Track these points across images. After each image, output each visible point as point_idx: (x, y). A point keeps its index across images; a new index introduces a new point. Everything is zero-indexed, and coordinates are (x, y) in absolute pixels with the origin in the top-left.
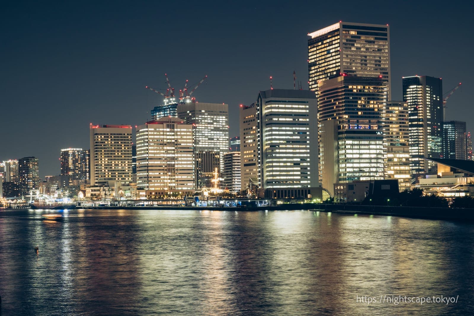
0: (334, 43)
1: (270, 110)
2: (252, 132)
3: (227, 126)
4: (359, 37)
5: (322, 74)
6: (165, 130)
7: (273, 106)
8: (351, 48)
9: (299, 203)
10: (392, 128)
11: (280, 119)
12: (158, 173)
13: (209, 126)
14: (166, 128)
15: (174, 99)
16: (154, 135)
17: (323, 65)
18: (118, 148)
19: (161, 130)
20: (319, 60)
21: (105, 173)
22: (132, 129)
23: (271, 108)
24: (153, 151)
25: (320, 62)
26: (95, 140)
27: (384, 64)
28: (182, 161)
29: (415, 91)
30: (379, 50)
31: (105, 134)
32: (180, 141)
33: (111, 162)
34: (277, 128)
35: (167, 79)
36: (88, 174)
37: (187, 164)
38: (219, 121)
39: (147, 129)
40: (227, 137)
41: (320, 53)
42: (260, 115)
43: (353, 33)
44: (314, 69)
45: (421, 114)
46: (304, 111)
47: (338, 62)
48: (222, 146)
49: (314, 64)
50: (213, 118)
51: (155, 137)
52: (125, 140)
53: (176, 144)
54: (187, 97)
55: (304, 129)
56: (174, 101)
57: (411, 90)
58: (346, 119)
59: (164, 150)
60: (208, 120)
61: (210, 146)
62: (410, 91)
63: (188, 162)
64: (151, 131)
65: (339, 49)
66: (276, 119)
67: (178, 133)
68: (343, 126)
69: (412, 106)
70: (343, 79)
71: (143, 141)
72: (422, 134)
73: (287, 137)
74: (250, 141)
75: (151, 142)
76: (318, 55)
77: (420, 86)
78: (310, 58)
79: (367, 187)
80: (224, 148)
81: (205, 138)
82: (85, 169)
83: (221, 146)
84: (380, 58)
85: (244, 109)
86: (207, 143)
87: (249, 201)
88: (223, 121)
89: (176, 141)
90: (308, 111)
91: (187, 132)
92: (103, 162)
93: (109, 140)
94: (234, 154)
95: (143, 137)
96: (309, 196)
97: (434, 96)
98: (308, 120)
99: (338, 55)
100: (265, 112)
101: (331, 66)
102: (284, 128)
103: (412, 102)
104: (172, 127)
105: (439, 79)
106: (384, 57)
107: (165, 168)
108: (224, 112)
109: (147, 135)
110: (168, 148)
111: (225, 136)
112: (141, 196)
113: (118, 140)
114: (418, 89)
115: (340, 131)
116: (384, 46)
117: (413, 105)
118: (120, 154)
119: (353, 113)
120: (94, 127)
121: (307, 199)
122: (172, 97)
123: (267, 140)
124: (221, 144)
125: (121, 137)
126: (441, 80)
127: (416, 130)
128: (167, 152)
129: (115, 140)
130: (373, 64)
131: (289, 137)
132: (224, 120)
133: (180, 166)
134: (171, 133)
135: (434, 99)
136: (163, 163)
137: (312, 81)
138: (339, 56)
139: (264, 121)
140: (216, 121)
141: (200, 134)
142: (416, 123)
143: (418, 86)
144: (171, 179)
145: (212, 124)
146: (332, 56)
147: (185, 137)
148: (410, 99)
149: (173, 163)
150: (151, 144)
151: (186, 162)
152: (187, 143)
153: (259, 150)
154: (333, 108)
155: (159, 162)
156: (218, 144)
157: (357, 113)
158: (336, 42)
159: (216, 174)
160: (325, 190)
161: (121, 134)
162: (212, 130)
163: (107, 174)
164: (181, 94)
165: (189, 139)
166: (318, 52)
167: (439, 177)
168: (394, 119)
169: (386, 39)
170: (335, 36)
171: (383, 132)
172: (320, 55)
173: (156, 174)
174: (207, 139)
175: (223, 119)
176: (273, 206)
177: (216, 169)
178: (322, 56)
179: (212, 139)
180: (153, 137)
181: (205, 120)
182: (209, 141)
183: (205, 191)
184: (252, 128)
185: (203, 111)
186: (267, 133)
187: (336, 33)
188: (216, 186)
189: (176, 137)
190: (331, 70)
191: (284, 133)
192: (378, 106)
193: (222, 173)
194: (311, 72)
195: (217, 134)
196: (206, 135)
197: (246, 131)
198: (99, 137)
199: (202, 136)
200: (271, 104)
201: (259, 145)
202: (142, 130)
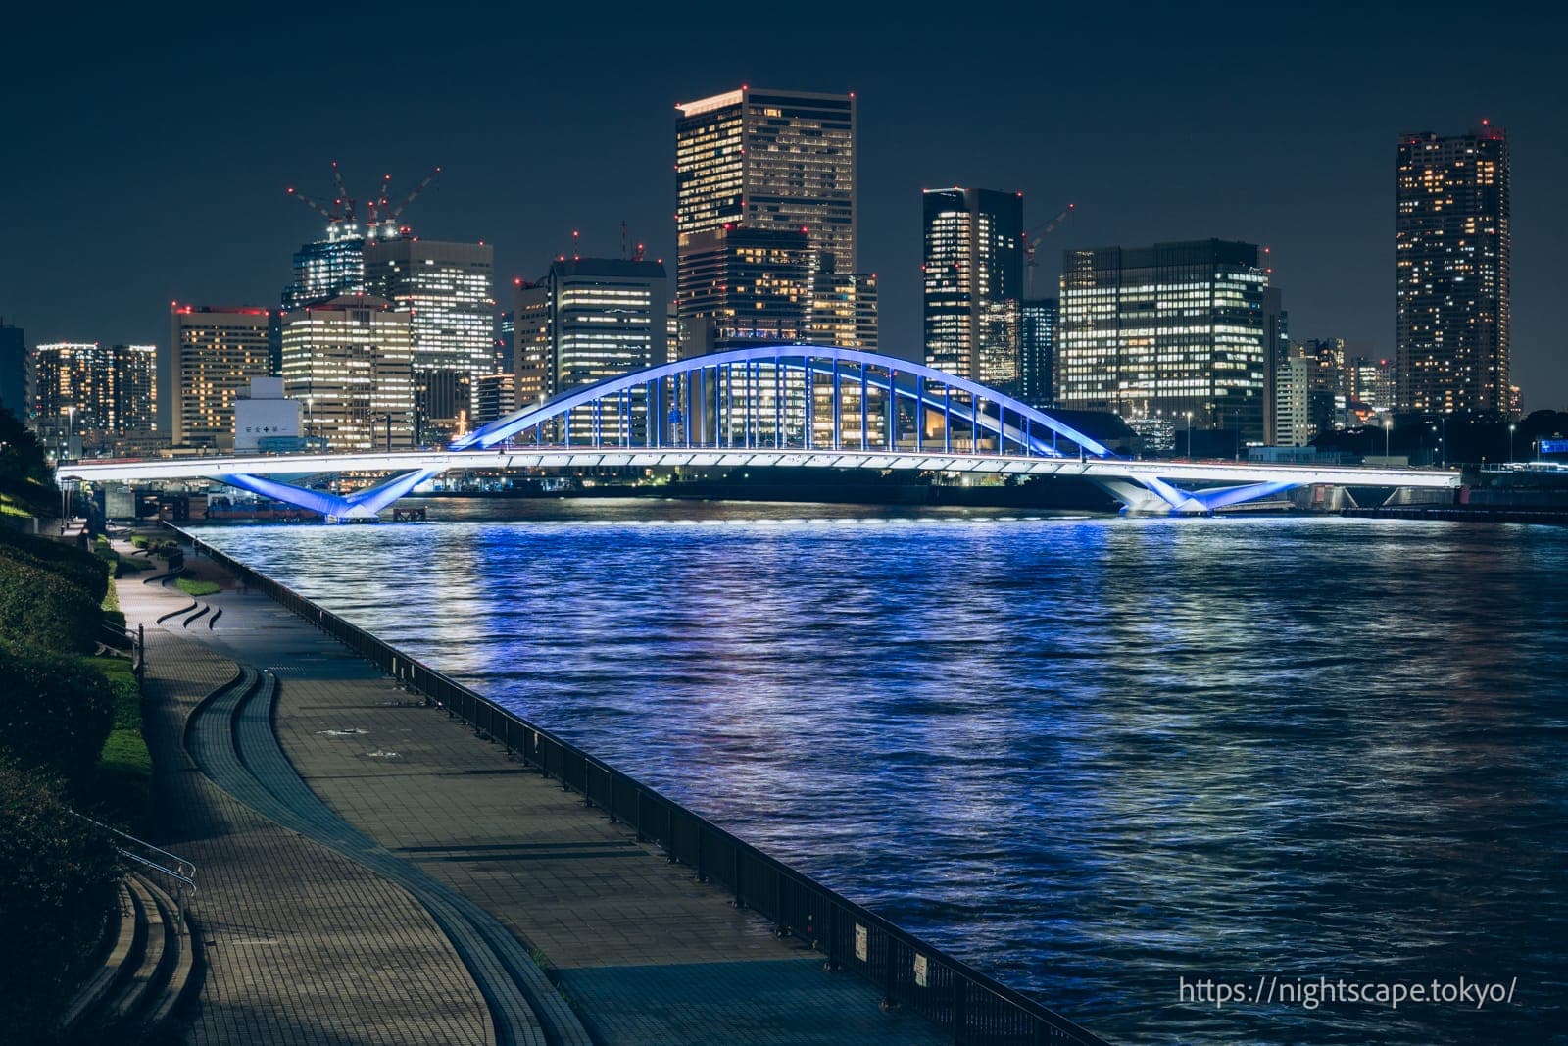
0: (730, 133)
1: (572, 301)
2: (538, 339)
3: (491, 301)
4: (787, 123)
5: (706, 202)
6: (348, 323)
7: (578, 292)
8: (767, 148)
9: (627, 485)
10: (840, 331)
11: (592, 319)
12: (332, 420)
13: (444, 299)
14: (351, 320)
15: (354, 227)
16: (324, 335)
17: (706, 180)
18: (237, 360)
19: (340, 323)
20: (700, 169)
21: (206, 418)
22: (270, 317)
23: (575, 296)
24: (321, 371)
25: (702, 173)
26: (183, 341)
27: (841, 183)
28: (385, 392)
29: (953, 224)
30: (831, 151)
31: (206, 327)
32: (382, 348)
33: (221, 392)
34: (586, 337)
35: (338, 176)
36: (111, 413)
37: (397, 401)
38: (470, 286)
39: (309, 322)
40: (490, 329)
41: (701, 152)
42: (552, 309)
43: (772, 112)
44: (689, 188)
45: (965, 283)
46: (641, 303)
47: (738, 178)
48: (476, 350)
49: (689, 176)
50: (455, 279)
51: (327, 339)
52: (252, 341)
53: (374, 356)
54: (388, 221)
55: (641, 338)
56: (354, 232)
57: (944, 222)
58: (730, 317)
59: (346, 368)
60: (441, 284)
61: (446, 350)
62: (941, 225)
63: (400, 397)
64: (318, 326)
65: (740, 147)
66: (585, 319)
67: (379, 332)
68: (724, 331)
69: (944, 263)
70: (725, 236)
71: (298, 348)
72: (966, 331)
73: (605, 355)
74: (534, 357)
75: (318, 351)
76: (697, 157)
77: (965, 215)
78: (680, 161)
80: (483, 356)
81: (433, 329)
82: (105, 399)
83: (473, 350)
84: (834, 169)
85: (523, 289)
86: (439, 343)
87: (528, 480)
88: (479, 287)
89: (373, 348)
90: (648, 303)
91: (396, 328)
92: (202, 392)
93: (217, 340)
94: (503, 379)
95: (299, 339)
96: (648, 472)
97: (1001, 238)
98: (648, 320)
99: (738, 161)
100: (562, 303)
101: (724, 185)
102: (599, 337)
103: (946, 252)
104: (364, 318)
105: (1015, 195)
106: (842, 166)
107: (350, 409)
108: (481, 265)
109: (309, 334)
110: (356, 364)
111: (484, 324)
113: (236, 341)
114: (959, 221)
115: (717, 340)
116: (842, 142)
117: (946, 259)
118: (241, 373)
119: (745, 305)
120: (180, 311)
121: (644, 477)
122: (350, 223)
123: (565, 360)
124: (473, 345)
125: (244, 335)
126: (1021, 198)
127: (953, 320)
128: (353, 372)
129: (229, 341)
130: (817, 182)
131: (610, 355)
132: (483, 284)
133: (382, 405)
134: (361, 332)
135: (1001, 245)
136: (345, 396)
137: (684, 214)
138: (740, 165)
139: (559, 321)
140: (463, 288)
141: (421, 320)
142: (953, 303)
143: (959, 214)
144: (362, 434)
145: (451, 293)
146: (725, 163)
147: (393, 340)
148: (941, 246)
149: (367, 397)
150: (319, 355)
151: (394, 397)
152: (397, 352)
153: (550, 378)
154: (706, 292)
155: (335, 396)
156: (466, 344)
157: (754, 305)
158: (735, 131)
159: (462, 423)
161: (244, 329)
162: (451, 310)
163: (210, 418)
164: (372, 213)
165: (403, 344)
166: (697, 149)
168: (844, 313)
169: (848, 127)
170: (732, 119)
172: (702, 156)
173: (328, 421)
174: (438, 332)
175: (479, 282)
176: (574, 489)
177: (463, 414)
178: (705, 160)
179: (453, 333)
180: (321, 339)
181: (433, 284)
182: (443, 338)
184: (539, 331)
185: (430, 262)
186: (566, 346)
187: (735, 113)
189: (373, 340)
190: (724, 194)
191: (600, 346)
192: (798, 291)
193: (474, 421)
194: (682, 194)
195: (463, 319)
196: (436, 321)
197: (526, 336)
198: (194, 333)
199: (427, 324)
200: (574, 289)
201: (550, 369)
202: (298, 323)
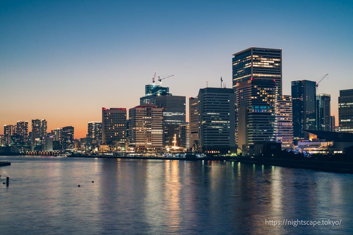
0: (248, 60)
2: (196, 113)
5: (241, 79)
9: (223, 156)
17: (241, 73)
18: (118, 122)
20: (239, 70)
26: (105, 117)
37: (158, 132)
42: (200, 103)
44: (236, 76)
45: (302, 103)
49: (236, 73)
52: (122, 117)
59: (145, 123)
65: (250, 63)
68: (251, 110)
69: (297, 98)
70: (251, 82)
76: (238, 67)
77: (302, 86)
79: (262, 147)
85: (191, 99)
87: (193, 154)
89: (152, 118)
94: (187, 126)
96: (229, 152)
104: (150, 109)
108: (183, 101)
110: (147, 122)
112: (131, 150)
113: (118, 117)
115: (249, 113)
121: (228, 153)
125: (120, 115)
128: (147, 124)
129: (116, 117)
146: (246, 68)
149: (150, 131)
153: (199, 124)
157: (262, 100)
159: (175, 138)
160: (239, 148)
166: (238, 65)
167: (310, 141)
169: (280, 58)
171: (275, 114)
177: (175, 135)
178: (240, 68)
183: (168, 148)
186: (204, 114)
188: (175, 145)
190: (246, 76)
191: (214, 114)
197: (192, 113)
198: (107, 115)
201: (199, 121)
